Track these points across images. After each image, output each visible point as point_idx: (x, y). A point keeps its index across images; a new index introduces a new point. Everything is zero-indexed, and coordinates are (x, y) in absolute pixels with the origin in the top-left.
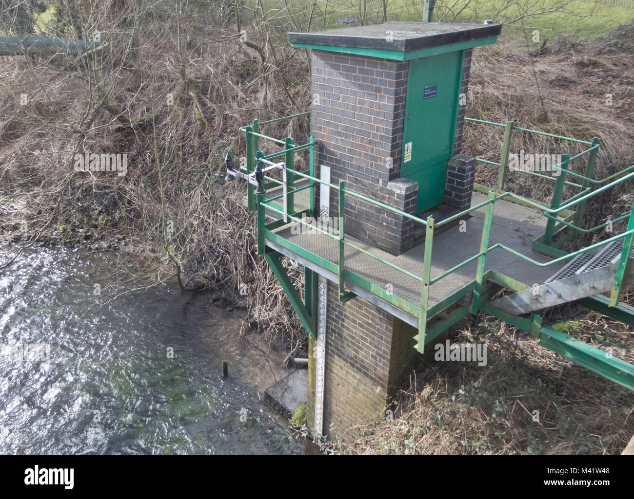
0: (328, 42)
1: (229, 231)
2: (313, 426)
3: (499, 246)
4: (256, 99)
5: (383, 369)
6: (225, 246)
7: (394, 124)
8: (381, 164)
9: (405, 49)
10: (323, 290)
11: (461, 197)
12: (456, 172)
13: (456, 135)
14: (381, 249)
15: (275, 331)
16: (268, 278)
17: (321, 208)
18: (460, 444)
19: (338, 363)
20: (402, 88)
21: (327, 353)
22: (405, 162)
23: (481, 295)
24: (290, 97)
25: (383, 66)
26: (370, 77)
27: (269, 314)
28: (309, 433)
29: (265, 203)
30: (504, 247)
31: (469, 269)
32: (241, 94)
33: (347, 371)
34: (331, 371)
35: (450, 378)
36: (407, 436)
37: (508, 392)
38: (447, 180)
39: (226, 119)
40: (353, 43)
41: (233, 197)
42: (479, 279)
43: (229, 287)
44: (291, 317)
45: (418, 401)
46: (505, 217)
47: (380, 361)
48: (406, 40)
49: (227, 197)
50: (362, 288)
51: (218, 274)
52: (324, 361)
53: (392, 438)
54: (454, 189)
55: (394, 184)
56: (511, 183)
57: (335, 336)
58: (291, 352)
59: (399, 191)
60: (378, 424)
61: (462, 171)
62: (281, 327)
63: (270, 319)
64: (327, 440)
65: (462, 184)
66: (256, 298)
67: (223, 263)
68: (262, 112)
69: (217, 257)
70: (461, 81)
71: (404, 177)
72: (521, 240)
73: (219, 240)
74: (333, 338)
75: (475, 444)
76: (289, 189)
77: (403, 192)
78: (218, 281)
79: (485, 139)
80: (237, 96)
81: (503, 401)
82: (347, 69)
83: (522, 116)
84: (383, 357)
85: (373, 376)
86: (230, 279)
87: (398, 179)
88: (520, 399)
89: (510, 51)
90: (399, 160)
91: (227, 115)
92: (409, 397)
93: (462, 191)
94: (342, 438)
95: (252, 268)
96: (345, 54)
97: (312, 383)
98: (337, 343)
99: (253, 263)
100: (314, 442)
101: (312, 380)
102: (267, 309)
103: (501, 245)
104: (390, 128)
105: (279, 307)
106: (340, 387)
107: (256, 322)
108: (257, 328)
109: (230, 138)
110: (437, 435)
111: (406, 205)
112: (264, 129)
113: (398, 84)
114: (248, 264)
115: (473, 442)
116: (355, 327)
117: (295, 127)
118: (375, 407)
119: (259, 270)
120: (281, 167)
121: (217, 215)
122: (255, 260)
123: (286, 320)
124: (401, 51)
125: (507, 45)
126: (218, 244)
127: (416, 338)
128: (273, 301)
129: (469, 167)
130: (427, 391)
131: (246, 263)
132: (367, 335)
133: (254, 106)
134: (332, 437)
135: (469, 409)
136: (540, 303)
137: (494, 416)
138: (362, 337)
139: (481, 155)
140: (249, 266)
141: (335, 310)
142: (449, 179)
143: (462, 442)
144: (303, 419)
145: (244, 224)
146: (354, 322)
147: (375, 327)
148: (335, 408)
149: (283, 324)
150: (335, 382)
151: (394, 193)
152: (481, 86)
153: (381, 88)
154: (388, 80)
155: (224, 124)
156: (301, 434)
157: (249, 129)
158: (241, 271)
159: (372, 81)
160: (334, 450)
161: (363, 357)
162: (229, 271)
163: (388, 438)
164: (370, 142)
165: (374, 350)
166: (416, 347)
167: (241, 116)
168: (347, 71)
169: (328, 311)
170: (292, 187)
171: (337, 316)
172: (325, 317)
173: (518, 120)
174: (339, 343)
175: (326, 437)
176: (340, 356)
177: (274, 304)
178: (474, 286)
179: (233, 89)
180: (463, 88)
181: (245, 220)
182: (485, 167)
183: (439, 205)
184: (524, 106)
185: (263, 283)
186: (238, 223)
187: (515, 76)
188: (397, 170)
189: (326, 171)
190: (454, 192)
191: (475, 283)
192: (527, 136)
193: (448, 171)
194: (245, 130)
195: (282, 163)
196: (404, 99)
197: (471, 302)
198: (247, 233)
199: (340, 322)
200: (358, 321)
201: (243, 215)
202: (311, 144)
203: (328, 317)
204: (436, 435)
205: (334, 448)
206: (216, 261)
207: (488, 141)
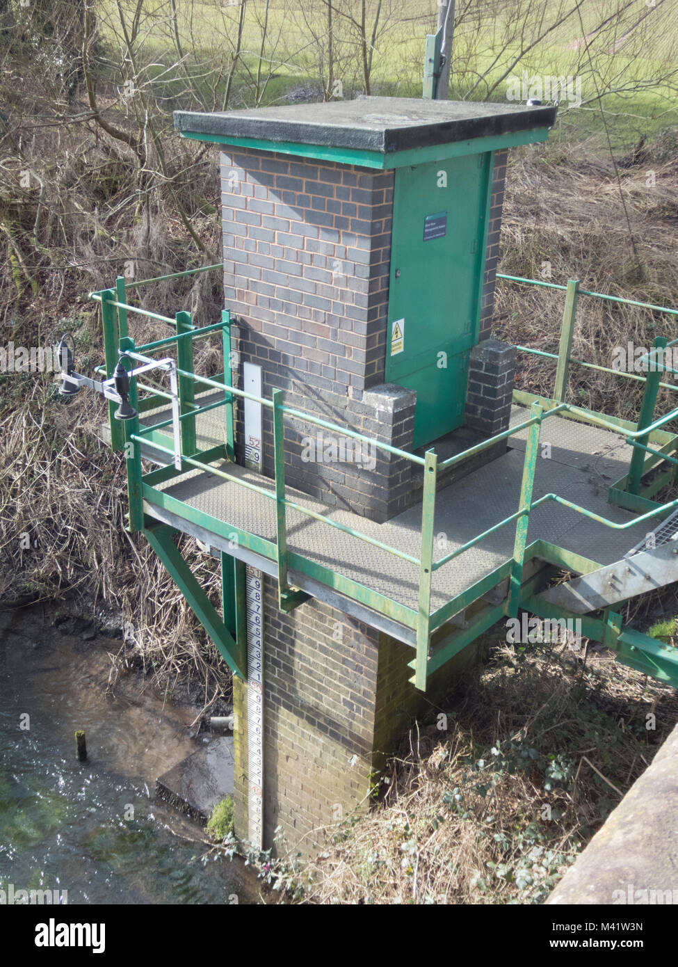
0: (248, 132)
1: (83, 490)
2: (246, 836)
3: (551, 498)
4: (130, 239)
5: (364, 723)
6: (77, 519)
7: (372, 286)
8: (351, 359)
9: (386, 147)
10: (255, 591)
11: (492, 416)
12: (483, 372)
13: (482, 305)
14: (355, 512)
15: (175, 672)
16: (159, 575)
17: (247, 442)
18: (493, 841)
19: (286, 719)
20: (384, 219)
21: (266, 704)
22: (393, 354)
23: (523, 585)
24: (196, 238)
25: (349, 179)
26: (327, 198)
27: (162, 641)
28: (240, 849)
29: (140, 435)
30: (559, 499)
31: (503, 541)
32: (100, 230)
33: (303, 732)
34: (275, 735)
35: (478, 730)
36: (406, 837)
37: (571, 745)
38: (468, 387)
39: (73, 278)
40: (293, 134)
41: (89, 427)
42: (518, 556)
43: (86, 594)
44: (203, 643)
45: (422, 774)
46: (567, 448)
47: (358, 710)
48: (387, 131)
49: (78, 426)
50: (319, 583)
51: (64, 571)
52: (261, 717)
53: (381, 842)
54: (481, 401)
55: (373, 394)
56: (583, 390)
57: (280, 673)
58: (206, 706)
59: (382, 407)
60: (358, 820)
61: (493, 368)
62: (186, 662)
63: (165, 649)
64: (271, 857)
65: (494, 393)
66: (139, 612)
67: (73, 551)
68: (142, 264)
69: (63, 540)
70: (488, 208)
71: (392, 382)
72: (591, 488)
73: (65, 507)
74: (276, 676)
75: (516, 838)
76: (184, 408)
77: (390, 409)
78: (65, 584)
79: (539, 313)
80: (93, 232)
81: (563, 760)
82: (284, 183)
83: (602, 273)
84: (364, 703)
85: (348, 738)
86: (88, 579)
87: (381, 386)
88: (590, 756)
89: (586, 156)
90: (382, 351)
91: (74, 269)
92: (408, 767)
93: (493, 405)
94: (296, 850)
95: (130, 557)
96: (280, 155)
97: (242, 760)
98: (284, 684)
99: (131, 548)
100: (247, 863)
101: (242, 753)
102: (160, 631)
103: (554, 496)
104: (364, 293)
105: (181, 626)
106: (291, 761)
107: (139, 657)
108: (142, 668)
109: (82, 314)
110: (456, 830)
111: (396, 431)
112: (146, 296)
113: (376, 213)
114: (122, 550)
115: (514, 834)
116: (314, 652)
117: (205, 293)
118: (352, 791)
119: (143, 561)
120: (167, 368)
121: (60, 461)
122: (135, 543)
123: (195, 649)
124: (379, 152)
125: (580, 145)
126: (64, 516)
127: (413, 664)
128: (171, 616)
129: (505, 362)
130: (439, 754)
131: (118, 548)
132: (335, 666)
133: (127, 252)
134: (279, 850)
135: (507, 779)
136: (619, 591)
137: (548, 787)
138: (326, 670)
139: (534, 341)
140: (125, 554)
141: (278, 626)
142: (472, 385)
143: (496, 836)
144: (227, 824)
145: (113, 477)
146: (312, 644)
147: (348, 651)
148: (284, 799)
149: (190, 657)
150: (282, 754)
151: (375, 409)
152: (535, 218)
153: (348, 219)
154: (358, 204)
155: (69, 286)
156: (224, 851)
157: (107, 296)
158: (109, 565)
159: (332, 206)
160: (283, 873)
161: (329, 705)
162: (86, 565)
163: (374, 842)
164: (330, 319)
165: (348, 692)
166: (413, 680)
167: (102, 271)
168: (286, 187)
169: (265, 628)
170: (191, 405)
171: (281, 636)
172: (261, 640)
173: (595, 278)
174: (287, 683)
175: (268, 852)
176: (289, 708)
177: (173, 620)
178: (511, 570)
179: (82, 219)
180: (493, 220)
181: (114, 469)
182: (540, 363)
183: (456, 430)
184: (605, 254)
185: (151, 584)
186: (100, 475)
187: (591, 200)
188: (379, 369)
189: (253, 373)
190: (480, 408)
191: (513, 563)
192: (610, 307)
193: (470, 370)
194: (99, 298)
195: (168, 360)
196: (388, 239)
197: (506, 598)
198: (118, 493)
199: (288, 645)
200: (319, 642)
201: (110, 460)
202: (226, 324)
203: (266, 639)
204: (454, 828)
205: (283, 870)
206: (60, 547)
207: (546, 315)
